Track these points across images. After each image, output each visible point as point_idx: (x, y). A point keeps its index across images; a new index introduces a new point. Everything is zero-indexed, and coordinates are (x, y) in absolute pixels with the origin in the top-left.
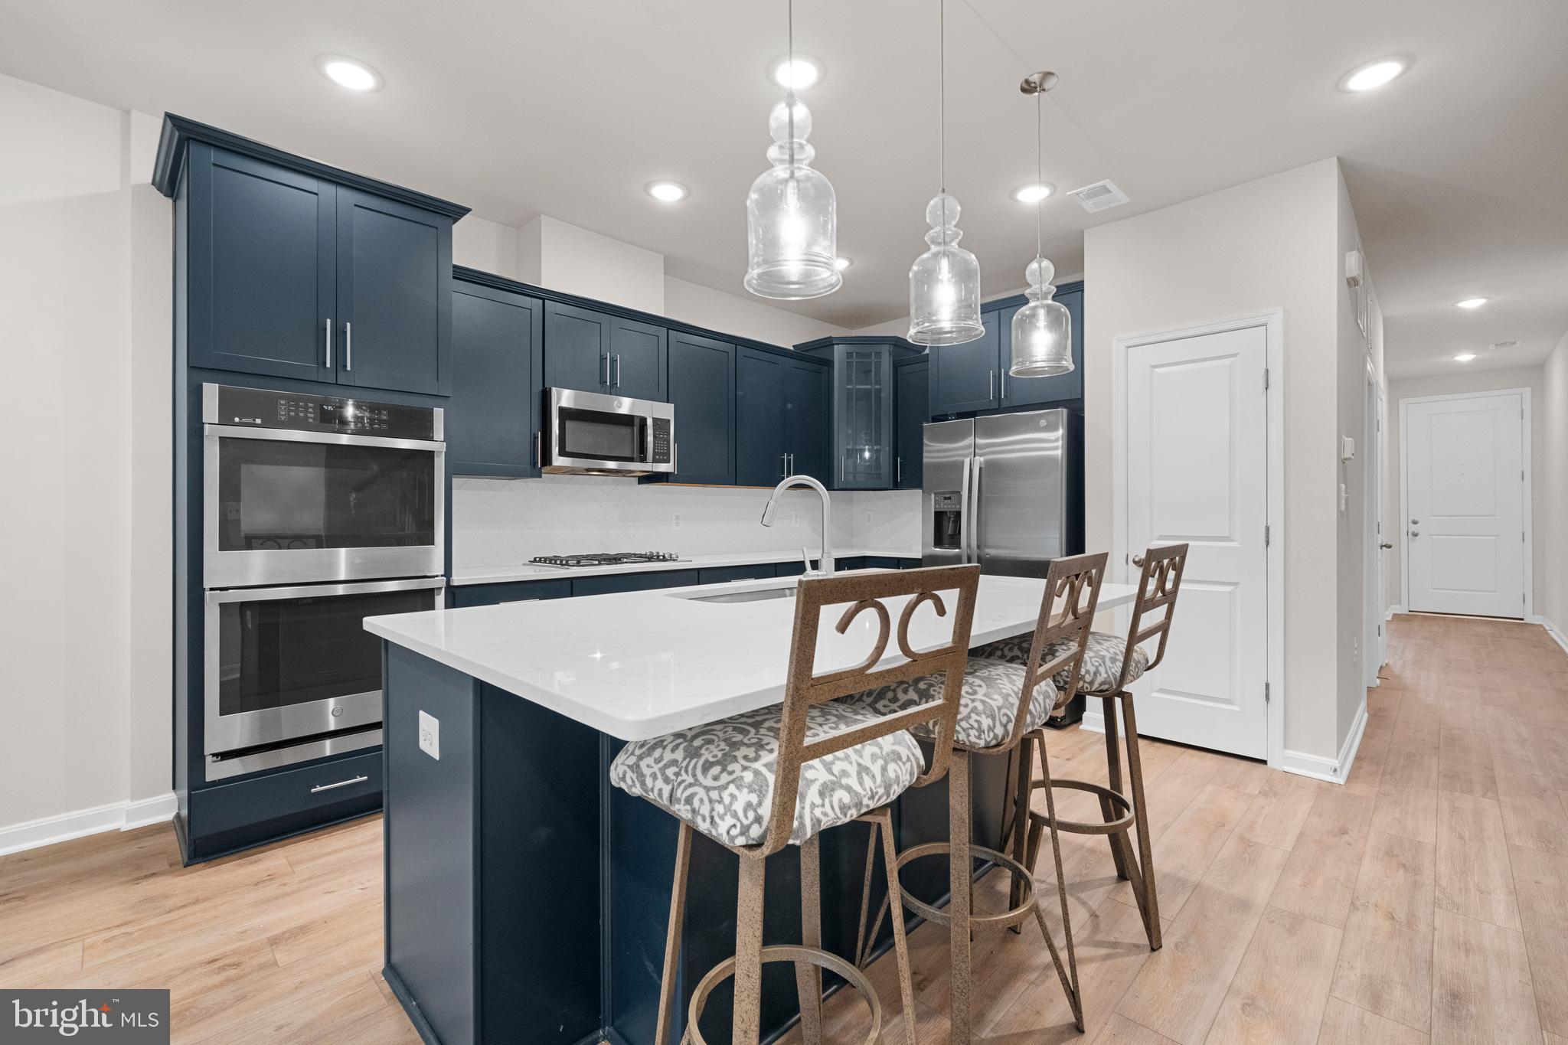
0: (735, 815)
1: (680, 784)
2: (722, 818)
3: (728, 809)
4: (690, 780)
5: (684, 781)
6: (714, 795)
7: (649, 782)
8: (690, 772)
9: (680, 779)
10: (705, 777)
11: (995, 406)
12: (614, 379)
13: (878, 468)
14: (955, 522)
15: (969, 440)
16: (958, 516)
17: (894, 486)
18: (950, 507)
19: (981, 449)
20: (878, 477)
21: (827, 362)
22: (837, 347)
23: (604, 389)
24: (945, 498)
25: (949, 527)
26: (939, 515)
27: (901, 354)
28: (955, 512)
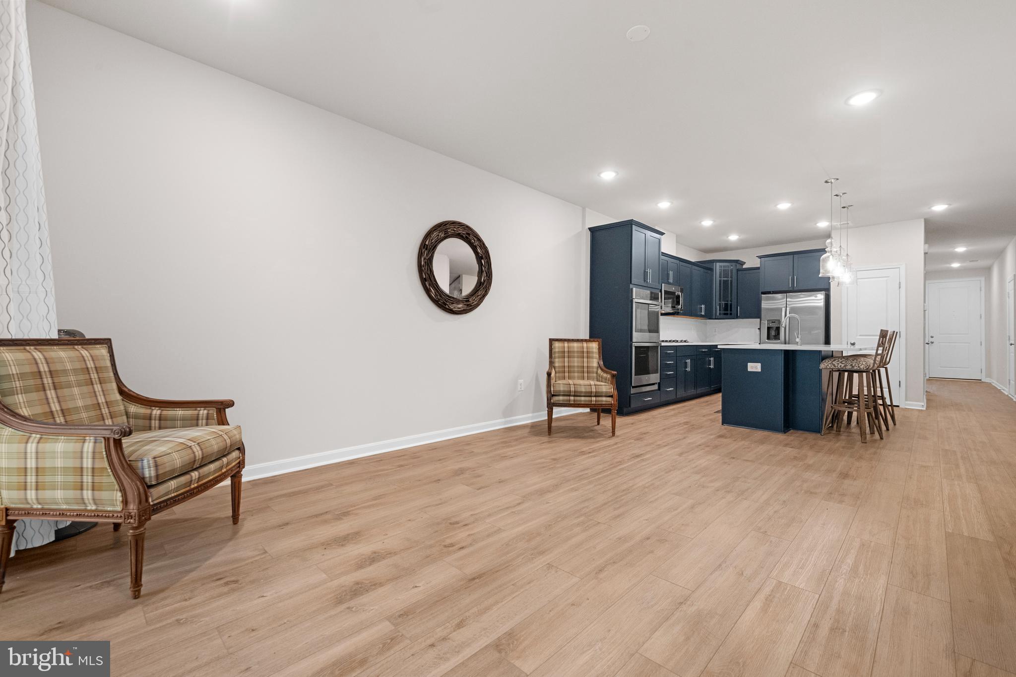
11: (791, 289)
12: (671, 280)
13: (731, 310)
14: (776, 331)
15: (783, 300)
16: (778, 329)
17: (737, 317)
18: (774, 325)
19: (789, 305)
20: (731, 314)
21: (711, 270)
22: (715, 263)
23: (669, 283)
24: (772, 322)
25: (773, 333)
26: (769, 329)
27: (739, 267)
28: (776, 327)
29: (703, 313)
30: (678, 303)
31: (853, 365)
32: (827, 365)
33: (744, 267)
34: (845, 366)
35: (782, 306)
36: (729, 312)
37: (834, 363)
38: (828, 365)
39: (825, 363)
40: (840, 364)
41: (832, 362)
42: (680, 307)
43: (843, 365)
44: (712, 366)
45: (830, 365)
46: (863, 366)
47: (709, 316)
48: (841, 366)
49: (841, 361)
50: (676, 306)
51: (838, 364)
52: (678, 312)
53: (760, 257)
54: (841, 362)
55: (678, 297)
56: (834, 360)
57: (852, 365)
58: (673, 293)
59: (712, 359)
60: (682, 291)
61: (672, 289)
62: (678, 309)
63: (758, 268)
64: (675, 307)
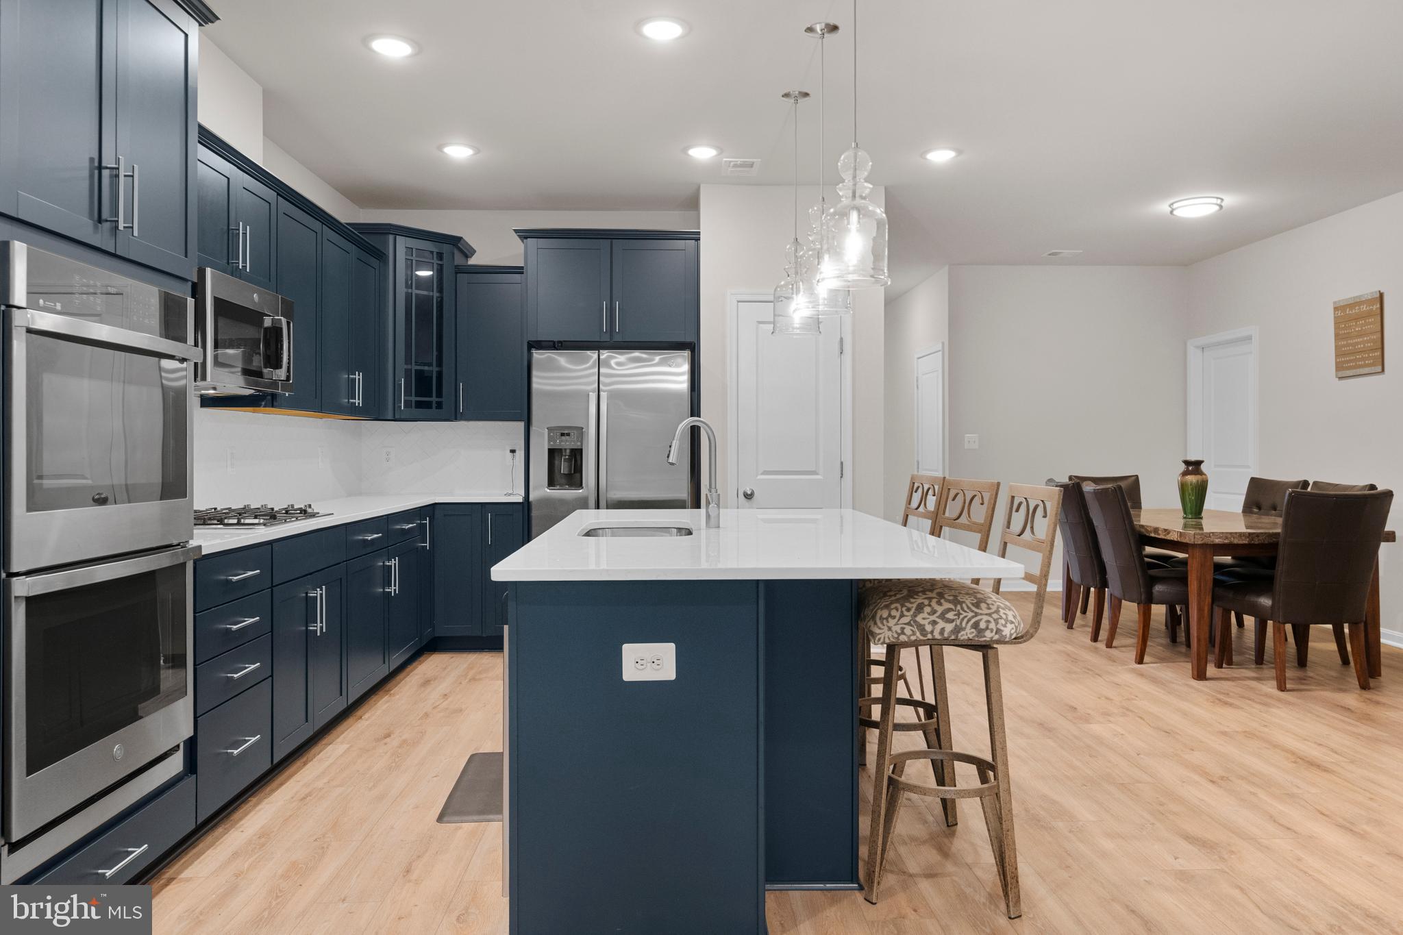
0: (1012, 623)
1: (963, 619)
2: (1005, 626)
3: (1006, 621)
4: (971, 614)
5: (966, 617)
6: (995, 616)
7: (929, 628)
8: (968, 611)
9: (961, 617)
10: (981, 609)
11: (606, 338)
12: (245, 261)
13: (439, 394)
14: (569, 460)
15: (592, 371)
16: (577, 455)
17: (455, 416)
18: (568, 444)
19: (606, 385)
20: (439, 405)
21: (381, 256)
22: (391, 237)
23: (235, 272)
24: (563, 435)
25: (564, 468)
26: (552, 453)
27: (459, 260)
28: (572, 450)
29: (358, 401)
30: (274, 361)
31: (982, 625)
32: (898, 628)
33: (473, 261)
34: (957, 630)
35: (589, 388)
36: (434, 399)
37: (919, 618)
38: (903, 633)
39: (892, 622)
40: (941, 624)
41: (915, 615)
42: (281, 374)
43: (949, 627)
44: (393, 589)
45: (908, 630)
46: (1010, 626)
47: (374, 410)
48: (943, 630)
49: (940, 609)
50: (266, 371)
51: (934, 623)
52: (274, 396)
53: (525, 235)
54: (942, 616)
55: (274, 335)
56: (920, 608)
57: (976, 626)
58: (254, 317)
59: (394, 563)
60: (288, 314)
61: (253, 298)
62: (274, 384)
63: (518, 270)
64: (259, 374)
